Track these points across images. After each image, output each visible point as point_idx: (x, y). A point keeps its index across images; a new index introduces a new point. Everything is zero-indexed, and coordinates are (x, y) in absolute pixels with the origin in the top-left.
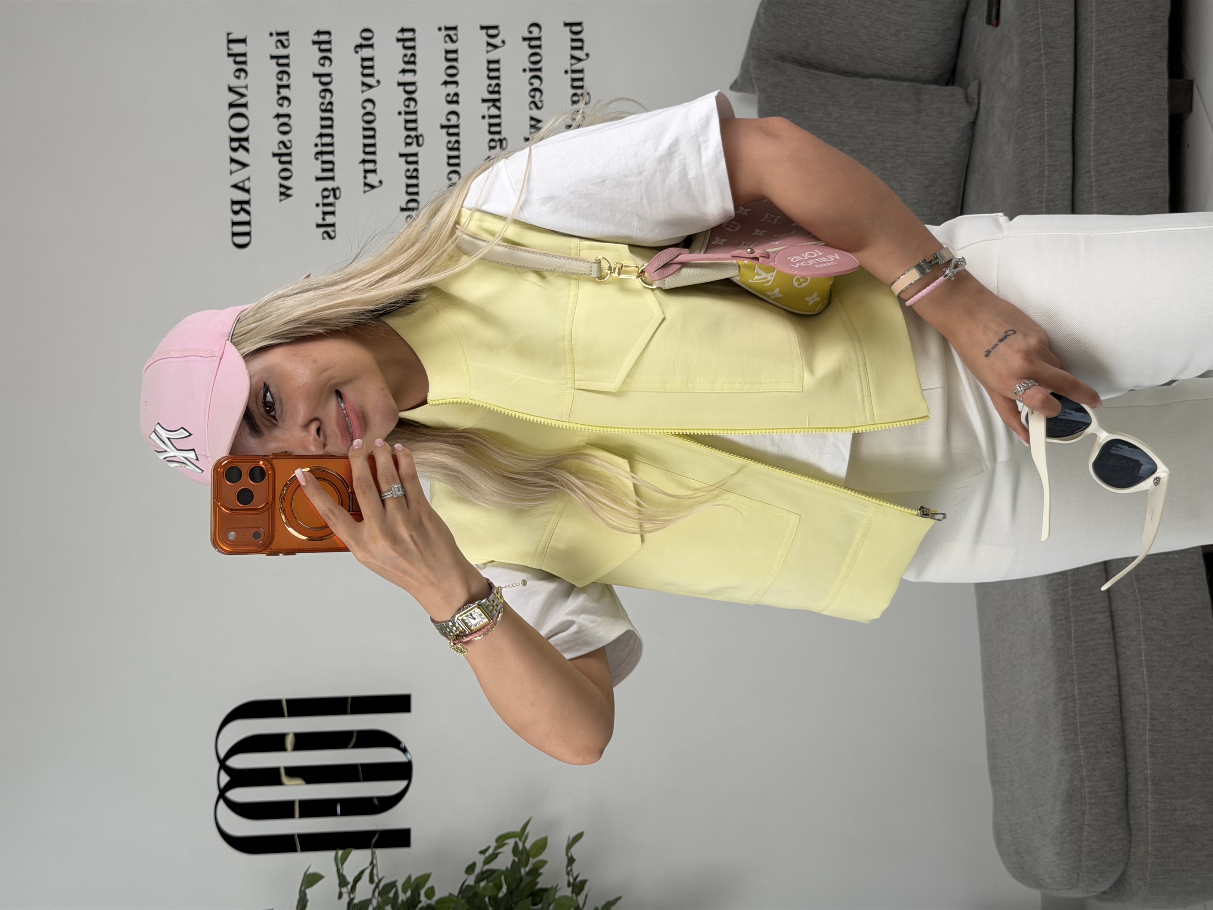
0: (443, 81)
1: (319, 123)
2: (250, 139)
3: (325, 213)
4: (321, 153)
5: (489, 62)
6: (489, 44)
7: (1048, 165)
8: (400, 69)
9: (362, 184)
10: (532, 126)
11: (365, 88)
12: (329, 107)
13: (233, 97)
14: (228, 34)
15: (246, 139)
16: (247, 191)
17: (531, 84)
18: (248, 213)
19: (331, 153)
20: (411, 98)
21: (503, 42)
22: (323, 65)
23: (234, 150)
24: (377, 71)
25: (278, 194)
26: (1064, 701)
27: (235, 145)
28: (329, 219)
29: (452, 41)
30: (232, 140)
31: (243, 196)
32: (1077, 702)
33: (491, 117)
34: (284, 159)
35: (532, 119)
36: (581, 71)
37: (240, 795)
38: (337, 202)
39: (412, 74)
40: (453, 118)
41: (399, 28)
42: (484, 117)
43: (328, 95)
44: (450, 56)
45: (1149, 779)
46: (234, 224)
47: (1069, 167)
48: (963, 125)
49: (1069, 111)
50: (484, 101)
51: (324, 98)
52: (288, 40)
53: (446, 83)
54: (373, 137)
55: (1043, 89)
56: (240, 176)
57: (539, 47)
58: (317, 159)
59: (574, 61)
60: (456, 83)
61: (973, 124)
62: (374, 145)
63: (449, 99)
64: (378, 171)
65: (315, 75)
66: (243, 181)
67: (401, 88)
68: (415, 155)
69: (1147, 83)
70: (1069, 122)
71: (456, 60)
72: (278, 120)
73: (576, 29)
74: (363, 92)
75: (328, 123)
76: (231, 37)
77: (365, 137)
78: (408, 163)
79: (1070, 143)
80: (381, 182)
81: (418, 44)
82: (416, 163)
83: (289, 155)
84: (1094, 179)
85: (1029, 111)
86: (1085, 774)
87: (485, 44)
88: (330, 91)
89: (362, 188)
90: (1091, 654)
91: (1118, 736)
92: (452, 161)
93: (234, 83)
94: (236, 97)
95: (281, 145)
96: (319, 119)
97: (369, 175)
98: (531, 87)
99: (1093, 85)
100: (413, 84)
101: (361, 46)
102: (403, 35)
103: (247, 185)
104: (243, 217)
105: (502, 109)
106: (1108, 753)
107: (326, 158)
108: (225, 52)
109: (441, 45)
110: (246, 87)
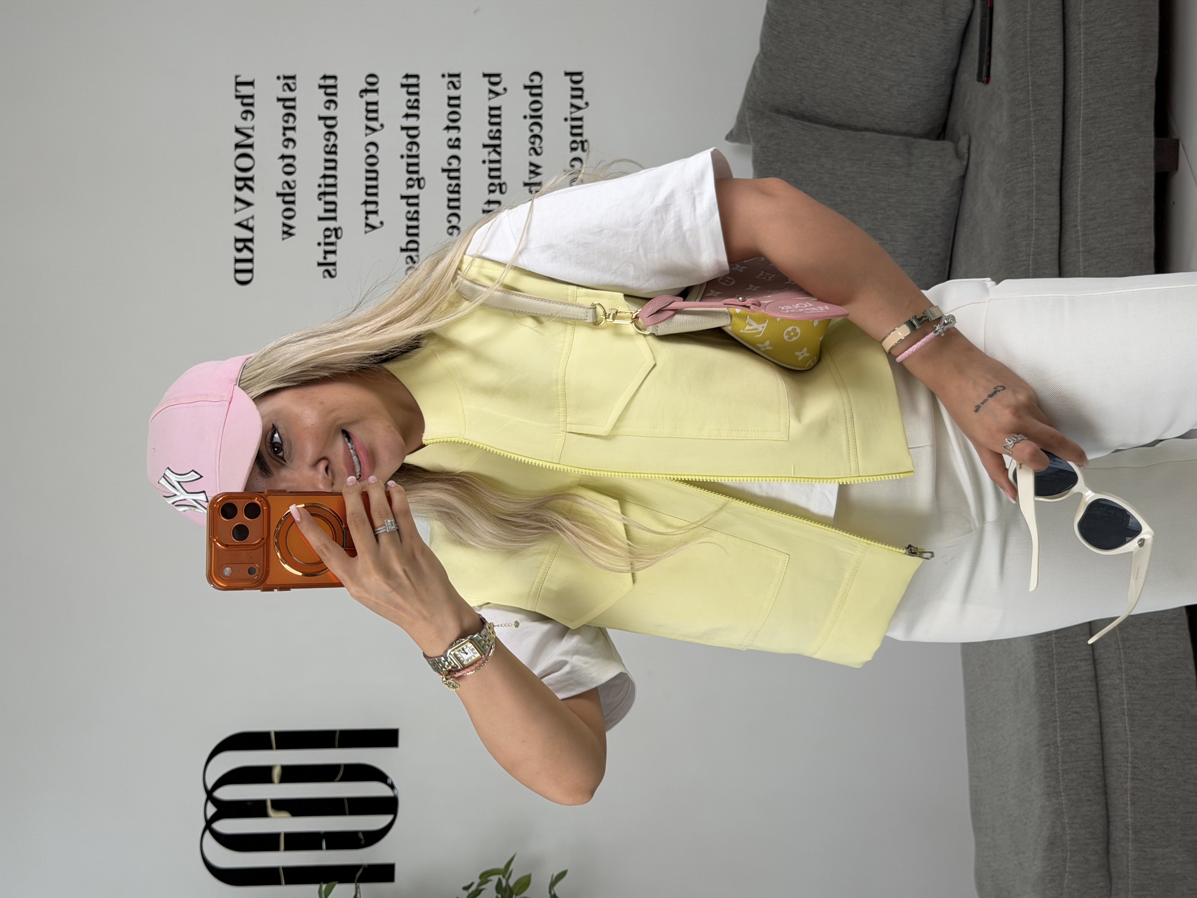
0: (445, 126)
1: (323, 164)
2: (255, 179)
3: (326, 252)
4: (325, 194)
5: (491, 109)
6: (491, 91)
7: (1036, 219)
8: (404, 114)
9: (364, 225)
10: (531, 172)
11: (368, 131)
12: (333, 149)
13: (240, 138)
14: (237, 77)
15: (251, 179)
16: (251, 229)
17: (532, 131)
18: (251, 250)
19: (334, 194)
20: (413, 142)
21: (505, 89)
22: (328, 108)
23: (239, 189)
24: (381, 115)
25: (281, 232)
26: (1047, 748)
27: (240, 184)
28: (331, 258)
29: (455, 87)
30: (237, 179)
31: (247, 234)
32: (1060, 749)
33: (491, 162)
34: (288, 199)
35: (531, 164)
36: (581, 119)
37: (226, 826)
38: (339, 241)
39: (415, 119)
40: (454, 162)
41: (404, 74)
42: (484, 162)
43: (333, 138)
44: (453, 102)
45: (1130, 828)
46: (237, 261)
47: (1057, 221)
48: (953, 179)
49: (1057, 167)
50: (485, 146)
51: (328, 140)
52: (294, 84)
53: (448, 128)
54: (376, 179)
55: (1032, 145)
56: (245, 214)
57: (540, 95)
58: (320, 199)
59: (573, 110)
60: (458, 128)
61: (964, 177)
62: (376, 187)
63: (451, 143)
64: (380, 212)
65: (320, 118)
66: (247, 220)
67: (405, 132)
68: (417, 197)
69: (1134, 141)
70: (1057, 177)
71: (458, 106)
72: (283, 161)
73: (576, 78)
74: (366, 135)
75: (332, 164)
76: (239, 80)
77: (368, 179)
78: (409, 205)
79: (1058, 198)
80: (382, 223)
81: (422, 89)
82: (417, 205)
83: (293, 195)
84: (1080, 234)
85: (1019, 166)
86: (1066, 821)
87: (487, 91)
88: (334, 134)
89: (363, 228)
90: (1073, 702)
91: (1100, 784)
92: (452, 204)
93: (241, 124)
94: (242, 138)
95: (285, 185)
96: (323, 161)
97: (370, 216)
98: (531, 134)
99: (1080, 141)
100: (416, 128)
101: (366, 91)
102: (407, 80)
103: (251, 224)
104: (246, 254)
105: (503, 154)
106: (1090, 800)
107: (329, 198)
108: (233, 93)
109: (444, 91)
110: (253, 128)
